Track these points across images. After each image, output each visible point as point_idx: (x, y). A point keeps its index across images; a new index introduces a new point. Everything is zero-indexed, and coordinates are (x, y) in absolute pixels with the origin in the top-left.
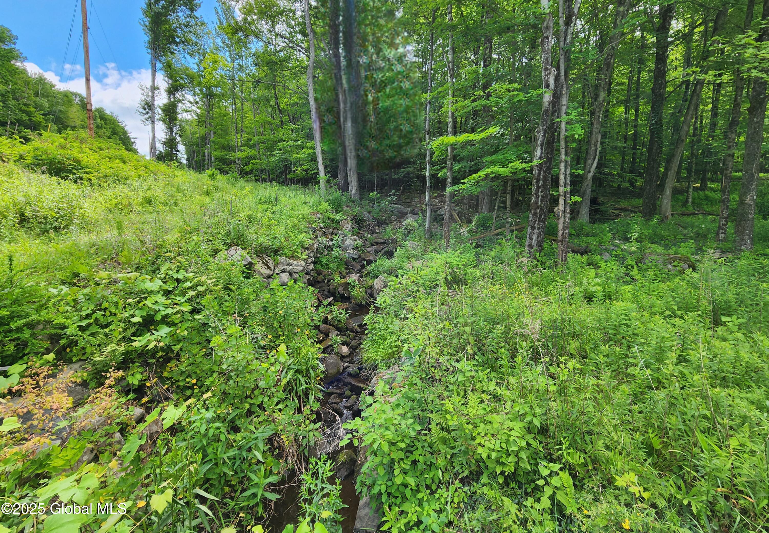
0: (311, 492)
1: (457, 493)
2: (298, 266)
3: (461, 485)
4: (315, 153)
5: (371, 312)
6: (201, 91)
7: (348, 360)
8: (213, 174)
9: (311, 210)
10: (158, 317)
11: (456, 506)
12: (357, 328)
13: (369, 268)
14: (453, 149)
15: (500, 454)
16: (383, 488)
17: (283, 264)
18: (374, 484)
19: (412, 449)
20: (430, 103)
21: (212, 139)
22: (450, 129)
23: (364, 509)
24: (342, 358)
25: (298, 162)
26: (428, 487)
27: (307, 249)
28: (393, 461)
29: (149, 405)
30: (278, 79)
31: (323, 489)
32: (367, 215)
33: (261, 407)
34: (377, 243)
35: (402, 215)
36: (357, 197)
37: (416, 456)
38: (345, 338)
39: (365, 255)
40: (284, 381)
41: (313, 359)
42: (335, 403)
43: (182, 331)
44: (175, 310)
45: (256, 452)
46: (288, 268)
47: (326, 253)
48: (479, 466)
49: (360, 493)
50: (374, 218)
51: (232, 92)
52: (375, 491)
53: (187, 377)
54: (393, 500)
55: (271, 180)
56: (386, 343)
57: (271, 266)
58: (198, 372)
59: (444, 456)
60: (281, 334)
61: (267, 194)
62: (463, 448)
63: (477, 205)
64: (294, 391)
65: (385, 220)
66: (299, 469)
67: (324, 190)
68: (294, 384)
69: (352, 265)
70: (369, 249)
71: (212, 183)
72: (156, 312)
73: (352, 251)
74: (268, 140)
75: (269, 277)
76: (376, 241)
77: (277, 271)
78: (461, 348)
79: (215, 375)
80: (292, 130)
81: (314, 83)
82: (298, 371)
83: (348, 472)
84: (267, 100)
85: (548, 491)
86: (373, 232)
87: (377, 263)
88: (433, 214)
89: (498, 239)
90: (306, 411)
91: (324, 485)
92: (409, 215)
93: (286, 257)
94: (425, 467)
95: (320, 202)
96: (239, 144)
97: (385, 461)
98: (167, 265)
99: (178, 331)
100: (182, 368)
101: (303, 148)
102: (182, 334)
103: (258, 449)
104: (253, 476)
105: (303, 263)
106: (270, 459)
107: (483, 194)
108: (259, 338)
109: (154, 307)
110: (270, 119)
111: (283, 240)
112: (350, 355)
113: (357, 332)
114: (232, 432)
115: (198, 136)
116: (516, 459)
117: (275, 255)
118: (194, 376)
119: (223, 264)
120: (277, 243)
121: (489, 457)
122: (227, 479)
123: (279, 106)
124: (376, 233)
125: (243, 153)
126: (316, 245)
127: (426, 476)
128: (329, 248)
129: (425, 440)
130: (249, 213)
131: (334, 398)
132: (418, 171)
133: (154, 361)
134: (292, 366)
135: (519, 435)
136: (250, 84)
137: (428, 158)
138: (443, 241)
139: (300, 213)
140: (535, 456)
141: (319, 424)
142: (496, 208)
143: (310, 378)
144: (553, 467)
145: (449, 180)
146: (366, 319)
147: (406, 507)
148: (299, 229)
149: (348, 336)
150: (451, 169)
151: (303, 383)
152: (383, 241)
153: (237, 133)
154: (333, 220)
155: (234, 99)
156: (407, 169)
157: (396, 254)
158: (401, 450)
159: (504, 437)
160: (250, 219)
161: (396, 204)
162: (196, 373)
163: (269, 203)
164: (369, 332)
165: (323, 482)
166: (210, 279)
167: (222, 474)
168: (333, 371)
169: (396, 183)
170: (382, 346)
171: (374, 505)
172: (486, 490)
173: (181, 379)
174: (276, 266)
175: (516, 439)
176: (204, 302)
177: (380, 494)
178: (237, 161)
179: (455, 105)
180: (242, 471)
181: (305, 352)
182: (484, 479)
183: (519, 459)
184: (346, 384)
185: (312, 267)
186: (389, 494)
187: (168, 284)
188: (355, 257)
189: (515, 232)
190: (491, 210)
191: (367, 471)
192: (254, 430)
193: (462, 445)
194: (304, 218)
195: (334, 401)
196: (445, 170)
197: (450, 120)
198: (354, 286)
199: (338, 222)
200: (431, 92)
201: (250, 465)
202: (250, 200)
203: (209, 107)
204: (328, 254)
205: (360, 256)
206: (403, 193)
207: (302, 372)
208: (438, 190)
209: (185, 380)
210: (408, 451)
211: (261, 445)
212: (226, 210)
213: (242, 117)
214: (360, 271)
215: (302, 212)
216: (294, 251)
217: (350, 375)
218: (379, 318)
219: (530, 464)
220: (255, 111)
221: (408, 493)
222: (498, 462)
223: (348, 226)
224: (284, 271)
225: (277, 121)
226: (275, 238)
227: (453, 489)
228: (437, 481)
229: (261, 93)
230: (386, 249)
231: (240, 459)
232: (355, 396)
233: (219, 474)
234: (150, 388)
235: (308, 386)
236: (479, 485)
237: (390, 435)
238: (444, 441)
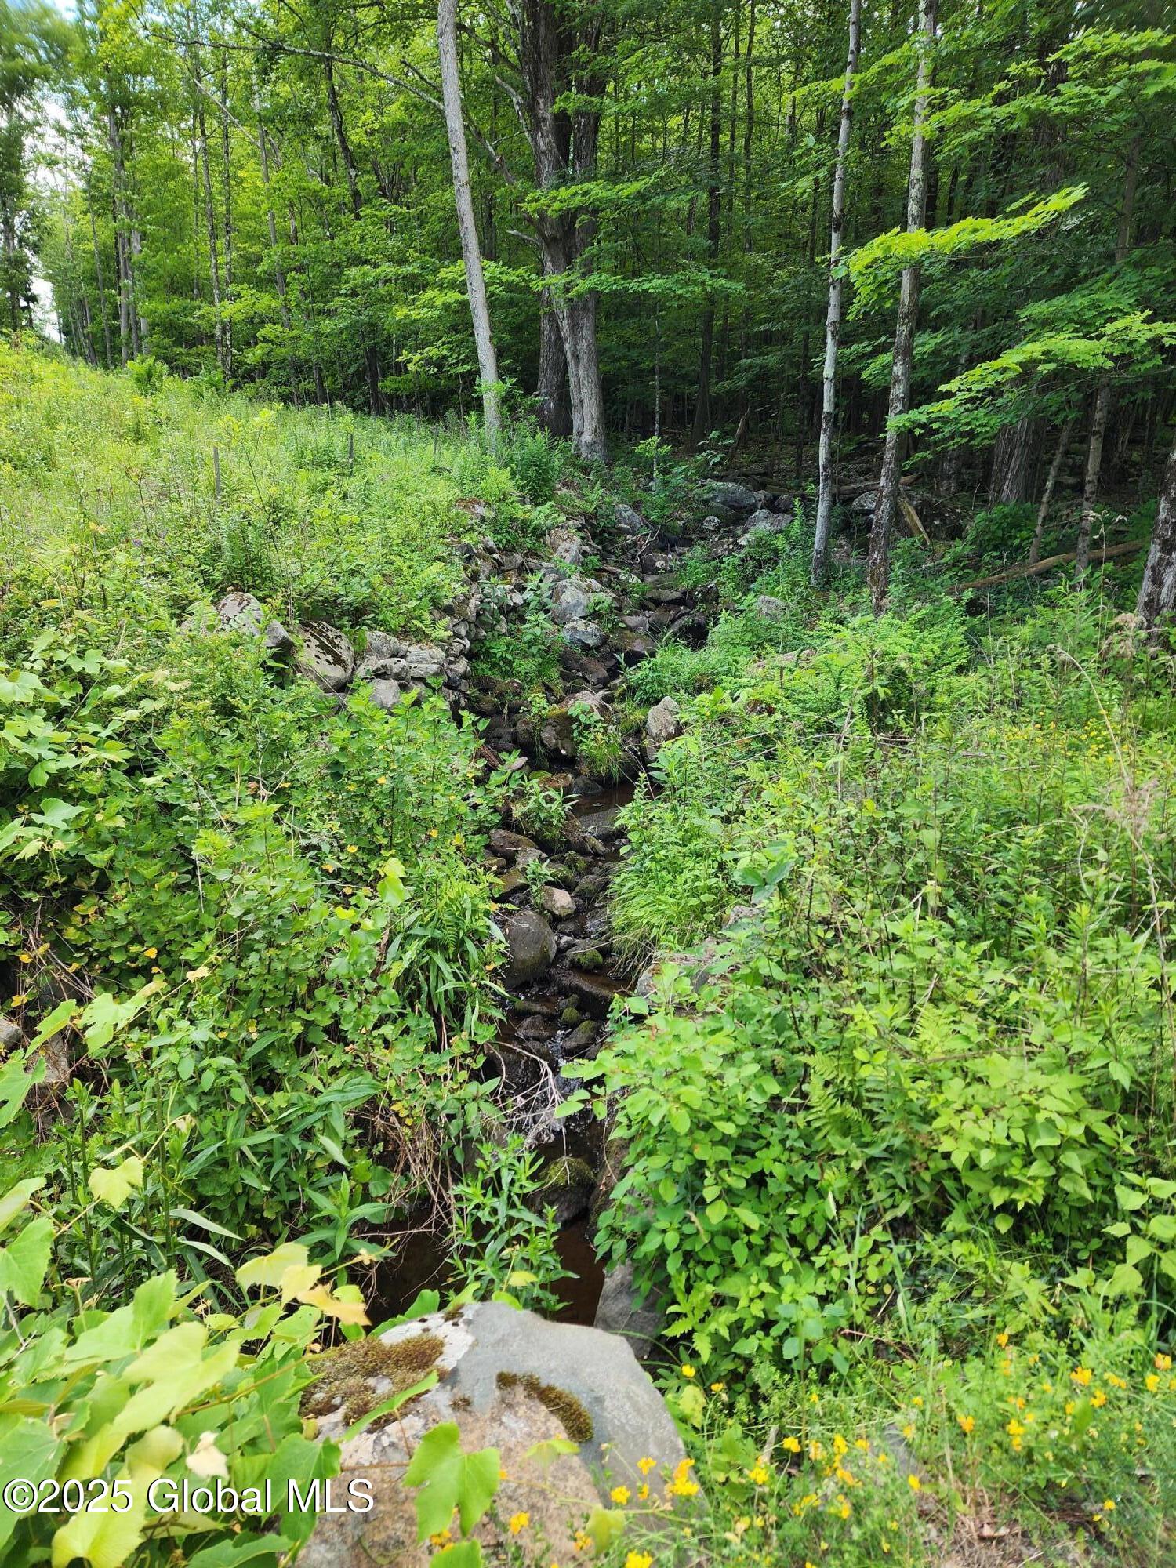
0: (480, 1229)
1: (876, 1258)
2: (423, 660)
3: (888, 1237)
4: (465, 306)
5: (638, 794)
6: (93, 86)
7: (570, 927)
8: (150, 375)
9: (457, 493)
10: (40, 778)
11: (871, 1290)
12: (597, 843)
13: (633, 675)
14: (920, 282)
15: (1003, 1158)
16: (671, 1240)
17: (381, 654)
18: (645, 1233)
19: (753, 1145)
20: (850, 114)
21: (135, 257)
22: (913, 208)
23: (616, 1298)
24: (555, 921)
25: (411, 335)
26: (793, 1240)
27: (449, 611)
28: (702, 1164)
29: (32, 1014)
30: (339, 39)
31: (512, 1221)
32: (625, 510)
33: (335, 1033)
34: (657, 602)
35: (737, 516)
36: (597, 457)
37: (765, 1160)
38: (563, 870)
39: (622, 638)
40: (397, 970)
41: (474, 912)
42: (536, 1039)
43: (110, 818)
44: (84, 761)
45: (325, 1140)
46: (395, 665)
47: (503, 627)
48: (942, 1192)
49: (608, 1256)
50: (648, 522)
51: (193, 89)
52: (650, 1245)
53: (131, 943)
54: (699, 1270)
55: (330, 397)
56: (681, 878)
57: (345, 655)
58: (162, 928)
59: (843, 1166)
60: (385, 841)
61: (323, 441)
62: (897, 1142)
63: (986, 480)
64: (424, 997)
65: (685, 529)
66: (441, 1197)
67: (496, 428)
68: (422, 978)
69: (582, 668)
70: (633, 621)
71: (147, 402)
72: (33, 763)
73: (580, 625)
74: (318, 259)
75: (342, 687)
76: (654, 594)
77: (361, 672)
78: (911, 889)
79: (208, 938)
80: (389, 224)
81: (462, 51)
82: (432, 945)
83: (573, 1211)
84: (308, 119)
85: (1138, 1249)
86: (647, 569)
87: (658, 659)
88: (838, 509)
89: (1045, 588)
90: (460, 1045)
91: (513, 1213)
92: (761, 513)
93: (389, 631)
94: (789, 1188)
95: (484, 466)
96: (223, 273)
97: (679, 1166)
98: (49, 635)
99: (99, 817)
100: (118, 915)
101: (424, 286)
102: (111, 824)
103: (333, 1134)
104: (319, 1199)
105: (439, 653)
106: (363, 1162)
107: (1009, 441)
108: (326, 848)
109: (23, 748)
110: (316, 183)
111: (377, 580)
112: (576, 915)
113: (596, 855)
114: (260, 1089)
115: (91, 246)
116: (1052, 1171)
117: (355, 623)
118: (149, 940)
119: (211, 639)
120: (358, 591)
121: (972, 1164)
122: (253, 1203)
123: (344, 140)
124: (655, 571)
125: (238, 306)
126: (474, 602)
127: (790, 1211)
128: (515, 613)
129: (791, 1125)
130: (274, 491)
131: (533, 1026)
132: (797, 366)
133: (35, 898)
134: (416, 931)
135: (1065, 1109)
136: (248, 60)
137: (832, 315)
138: (866, 591)
139: (423, 499)
140: (1107, 1168)
141: (493, 1084)
142: (1049, 484)
143: (466, 965)
144: (1159, 1188)
145: (898, 391)
146: (624, 816)
147: (732, 1286)
148: (421, 548)
149: (572, 864)
150: (908, 351)
151: (449, 976)
152: (675, 595)
153: (214, 236)
154: (524, 526)
155: (200, 116)
156: (759, 360)
157: (716, 633)
158: (725, 1140)
159: (1020, 1114)
160: (277, 511)
161: (719, 478)
162: (155, 932)
163: (331, 464)
164: (633, 850)
165: (512, 1206)
166: (176, 680)
167: (239, 1190)
168: (528, 954)
169: (725, 410)
170: (669, 889)
171: (645, 1285)
172: (958, 1248)
173: (116, 945)
174: (359, 656)
175: (1055, 1117)
176: (163, 741)
177: (662, 1254)
178: (218, 332)
179: (937, 116)
180: (291, 1186)
181: (452, 895)
182: (955, 1222)
183: (1062, 1170)
184: (565, 992)
185: (462, 666)
186: (688, 1256)
187: (58, 688)
188: (590, 642)
189: (1109, 566)
190: (1032, 491)
191: (627, 1201)
192: (320, 1086)
193: (895, 1135)
194: (435, 513)
195: (531, 1033)
196: (886, 358)
197: (916, 173)
198: (587, 727)
199: (539, 533)
200: (856, 71)
201: (309, 1175)
202: (275, 456)
203: (123, 147)
204: (510, 633)
205: (604, 640)
206: (743, 440)
207: (445, 948)
208: (859, 432)
209: (125, 948)
210: (743, 1147)
211: (339, 1125)
212: (203, 482)
213: (226, 182)
214: (604, 684)
215: (431, 497)
216: (412, 616)
217: (576, 966)
218: (661, 810)
219: (1092, 1187)
220: (267, 157)
221: (740, 1252)
222: (999, 1179)
223: (569, 546)
224: (381, 674)
225: (341, 190)
226: (353, 573)
227: (864, 1244)
228: (820, 1228)
229: (284, 90)
230: (686, 620)
231: (285, 1155)
232: (591, 1023)
233: (233, 1187)
234: (32, 968)
235: (461, 984)
236: (942, 1239)
237: (695, 1094)
238: (846, 1128)
